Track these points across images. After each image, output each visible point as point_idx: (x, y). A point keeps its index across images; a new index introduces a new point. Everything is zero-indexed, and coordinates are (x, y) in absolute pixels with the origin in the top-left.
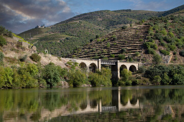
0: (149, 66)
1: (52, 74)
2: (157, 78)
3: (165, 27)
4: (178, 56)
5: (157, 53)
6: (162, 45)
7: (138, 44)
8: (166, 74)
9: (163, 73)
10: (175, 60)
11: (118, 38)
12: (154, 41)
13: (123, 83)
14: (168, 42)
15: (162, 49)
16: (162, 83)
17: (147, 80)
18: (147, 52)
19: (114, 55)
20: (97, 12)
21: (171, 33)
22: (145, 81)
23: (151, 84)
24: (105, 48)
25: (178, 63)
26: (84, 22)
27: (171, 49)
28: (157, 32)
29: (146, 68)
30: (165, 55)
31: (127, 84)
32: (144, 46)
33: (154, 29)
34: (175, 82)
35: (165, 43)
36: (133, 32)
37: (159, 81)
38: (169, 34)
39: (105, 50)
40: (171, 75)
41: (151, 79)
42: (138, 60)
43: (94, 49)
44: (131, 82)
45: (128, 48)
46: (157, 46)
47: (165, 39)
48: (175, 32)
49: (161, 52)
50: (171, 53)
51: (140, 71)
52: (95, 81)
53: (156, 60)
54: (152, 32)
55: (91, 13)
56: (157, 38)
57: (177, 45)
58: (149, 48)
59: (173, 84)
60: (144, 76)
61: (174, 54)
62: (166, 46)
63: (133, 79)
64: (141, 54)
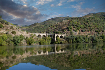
0: (68, 36)
1: (16, 39)
2: (71, 41)
3: (77, 21)
4: (81, 32)
5: (72, 31)
6: (75, 28)
7: (65, 27)
8: (74, 39)
9: (73, 38)
10: (79, 33)
11: (59, 26)
12: (71, 26)
13: (57, 43)
14: (77, 26)
15: (75, 29)
16: (73, 43)
17: (67, 41)
18: (68, 30)
19: (56, 32)
20: (57, 17)
21: (79, 23)
22: (66, 42)
23: (68, 43)
24: (54, 29)
25: (80, 35)
26: (51, 21)
27: (78, 29)
28: (73, 23)
29: (67, 37)
30: (75, 31)
31: (58, 43)
32: (68, 28)
33: (72, 22)
34: (78, 42)
35: (76, 27)
36: (64, 23)
37: (71, 42)
38: (78, 24)
39: (53, 30)
40: (76, 39)
41: (68, 41)
42: (65, 34)
43: (49, 29)
44: (60, 42)
45: (62, 29)
46: (72, 28)
47: (76, 26)
48: (80, 23)
49: (74, 30)
50: (78, 31)
51: (65, 38)
52: (41, 42)
53: (71, 33)
54: (71, 23)
55: (55, 18)
56: (73, 25)
57: (81, 28)
58: (69, 29)
59: (77, 43)
60: (66, 40)
61: (79, 31)
62: (76, 28)
63: (61, 41)
64: (66, 31)
